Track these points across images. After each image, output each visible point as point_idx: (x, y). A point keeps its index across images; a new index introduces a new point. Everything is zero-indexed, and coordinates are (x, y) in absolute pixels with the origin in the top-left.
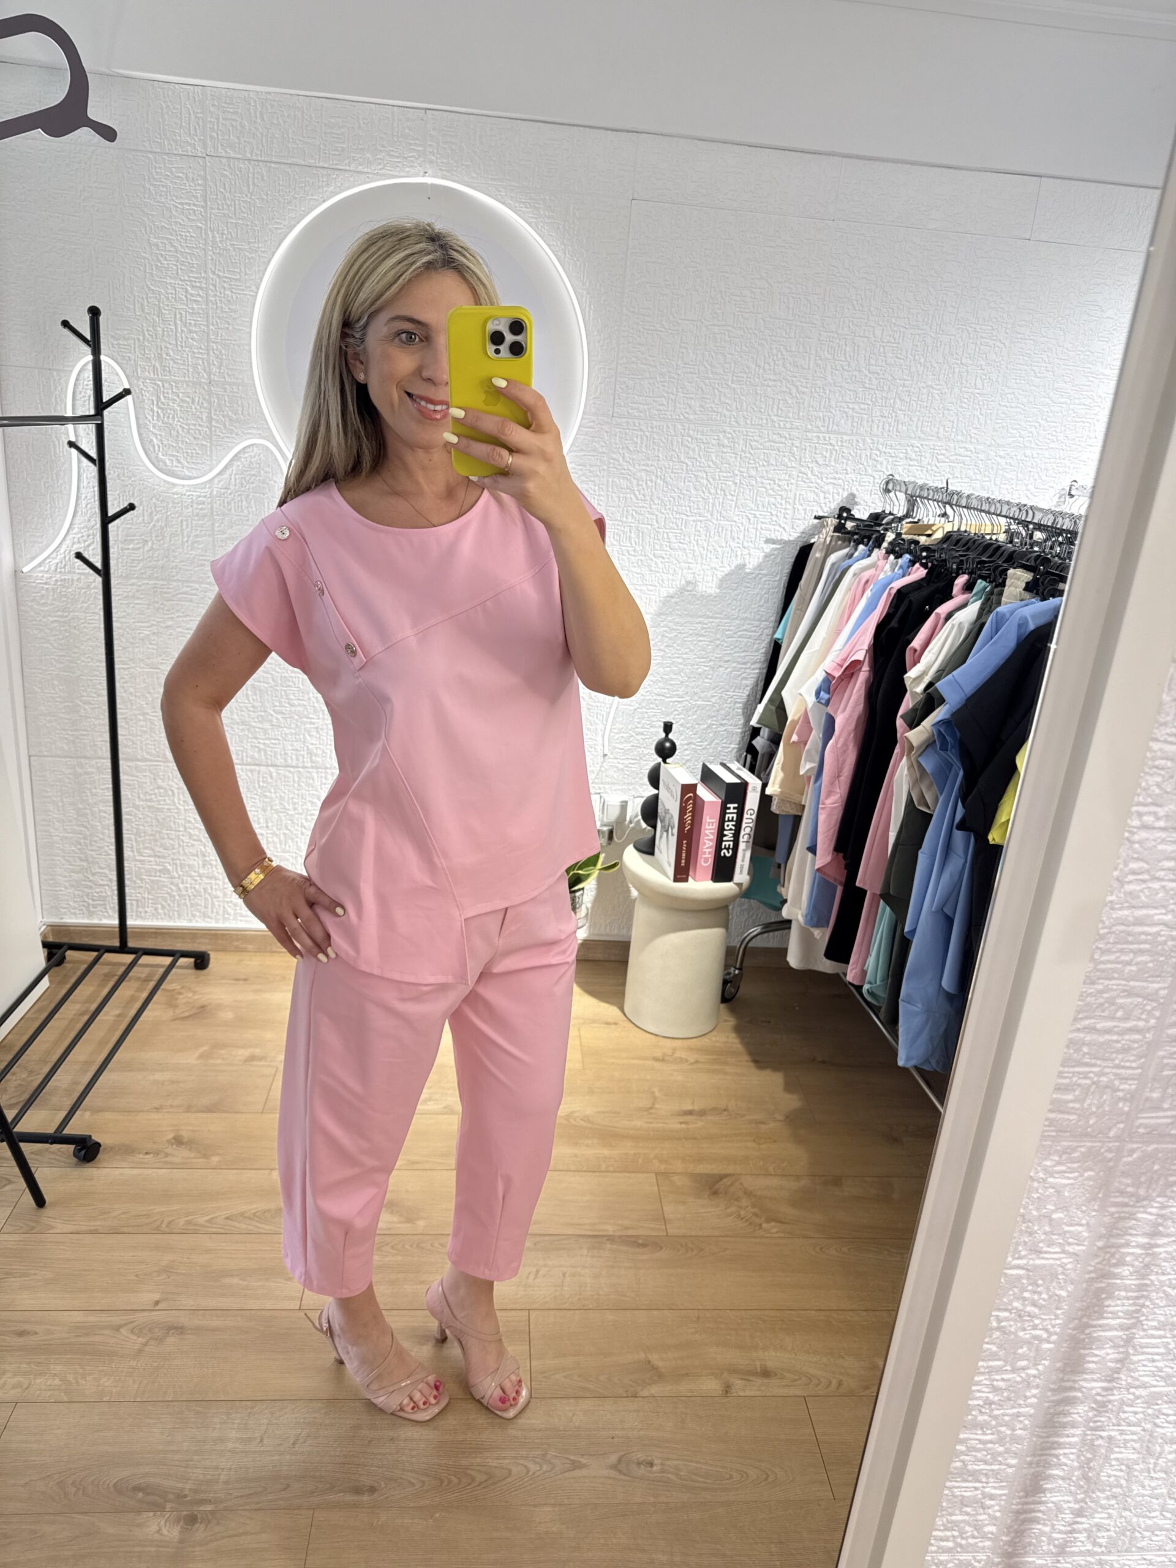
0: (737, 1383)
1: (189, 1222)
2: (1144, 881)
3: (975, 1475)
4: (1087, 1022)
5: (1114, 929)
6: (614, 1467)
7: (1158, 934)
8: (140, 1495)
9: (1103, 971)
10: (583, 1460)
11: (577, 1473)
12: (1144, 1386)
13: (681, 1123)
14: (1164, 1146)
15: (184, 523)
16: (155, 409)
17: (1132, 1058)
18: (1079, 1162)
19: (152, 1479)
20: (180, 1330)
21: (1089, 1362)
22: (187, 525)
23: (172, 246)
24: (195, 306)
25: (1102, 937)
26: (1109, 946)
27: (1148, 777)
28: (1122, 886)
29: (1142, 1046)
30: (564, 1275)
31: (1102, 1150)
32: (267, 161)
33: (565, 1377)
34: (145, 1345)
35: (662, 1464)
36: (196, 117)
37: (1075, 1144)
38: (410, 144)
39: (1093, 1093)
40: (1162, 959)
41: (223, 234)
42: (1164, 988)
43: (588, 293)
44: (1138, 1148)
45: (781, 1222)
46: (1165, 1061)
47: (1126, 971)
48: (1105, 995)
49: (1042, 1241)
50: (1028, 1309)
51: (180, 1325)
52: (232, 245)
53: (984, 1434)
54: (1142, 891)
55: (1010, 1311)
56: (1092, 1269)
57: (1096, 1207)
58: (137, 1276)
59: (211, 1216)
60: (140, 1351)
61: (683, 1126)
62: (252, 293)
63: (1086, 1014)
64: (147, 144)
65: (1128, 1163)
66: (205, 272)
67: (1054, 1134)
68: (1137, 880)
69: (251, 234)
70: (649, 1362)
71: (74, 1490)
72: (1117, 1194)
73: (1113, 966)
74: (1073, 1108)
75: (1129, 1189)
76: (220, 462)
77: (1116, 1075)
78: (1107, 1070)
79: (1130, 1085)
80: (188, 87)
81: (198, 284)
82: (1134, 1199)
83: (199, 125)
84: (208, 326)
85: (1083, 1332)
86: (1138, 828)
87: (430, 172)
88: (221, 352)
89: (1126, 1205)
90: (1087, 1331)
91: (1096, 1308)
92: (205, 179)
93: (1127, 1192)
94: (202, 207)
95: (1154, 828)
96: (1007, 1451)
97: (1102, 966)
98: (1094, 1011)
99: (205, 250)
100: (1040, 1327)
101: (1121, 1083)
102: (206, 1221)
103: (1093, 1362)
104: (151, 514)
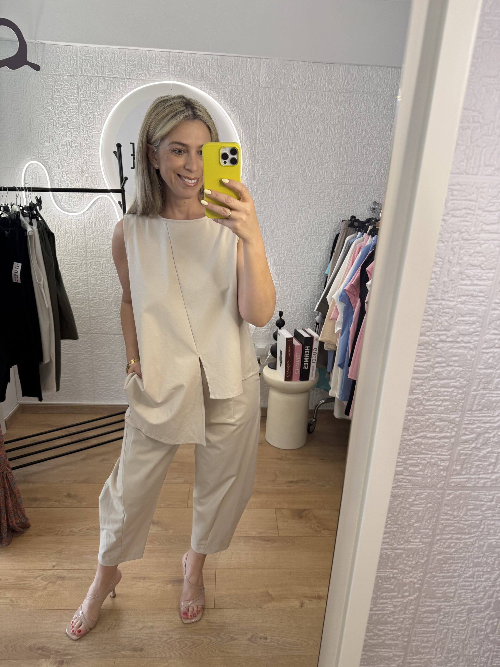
0: (307, 602)
1: (71, 531)
2: (444, 367)
3: (389, 646)
4: (422, 434)
5: (432, 389)
6: (250, 640)
7: (453, 391)
8: (40, 651)
9: (428, 409)
10: (236, 637)
11: (232, 642)
12: (465, 604)
13: (287, 487)
14: (464, 492)
15: (73, 232)
16: (59, 183)
17: (445, 451)
18: (424, 499)
19: (45, 645)
20: (63, 578)
21: (438, 593)
22: (74, 232)
23: (65, 114)
24: (75, 139)
25: (426, 394)
26: (429, 398)
27: (441, 317)
28: (433, 369)
29: (449, 445)
30: (232, 553)
31: (435, 494)
32: (104, 77)
33: (230, 599)
34: (47, 585)
35: (271, 639)
36: (74, 59)
37: (422, 491)
38: (163, 67)
39: (428, 467)
40: (455, 403)
41: (86, 108)
42: (458, 417)
43: (242, 128)
44: (452, 493)
45: (330, 530)
46: (462, 452)
47: (439, 409)
48: (430, 421)
49: (411, 537)
50: (407, 568)
51: (63, 576)
52: (90, 113)
53: (391, 627)
54: (443, 371)
55: (398, 569)
56: (435, 549)
57: (434, 521)
58: (46, 555)
59: (80, 528)
60: (45, 588)
61: (288, 488)
62: (99, 133)
63: (421, 430)
64: (53, 72)
65: (448, 500)
66: (79, 124)
67: (411, 486)
68: (441, 366)
69: (98, 108)
70: (268, 592)
71: (11, 649)
72: (444, 515)
73: (432, 407)
74: (419, 474)
75: (449, 512)
76: (88, 205)
77: (439, 458)
78: (434, 456)
79: (446, 463)
80: (70, 47)
81: (76, 130)
82: (452, 517)
83: (75, 62)
84: (80, 147)
85: (433, 579)
86: (438, 342)
87: (172, 79)
88: (86, 158)
89: (449, 520)
90: (435, 579)
91: (439, 568)
92: (78, 85)
93: (449, 514)
94: (77, 97)
95: (446, 342)
96: (403, 635)
97: (427, 407)
98: (425, 428)
99: (78, 115)
100: (413, 577)
101: (441, 463)
102: (78, 531)
103: (440, 593)
104: (58, 228)
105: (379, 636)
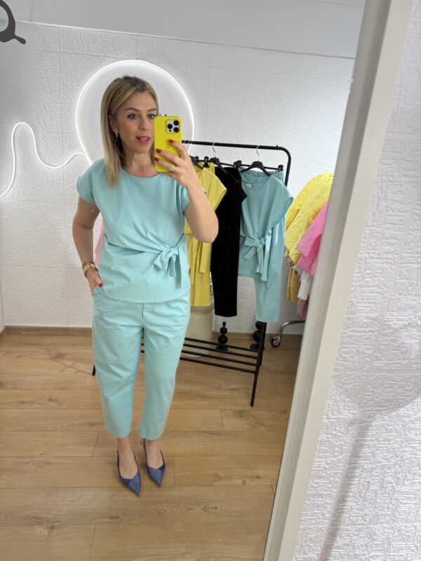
0: (248, 481)
1: (54, 427)
6: (204, 509)
8: (34, 520)
10: (193, 507)
19: (38, 515)
23: (49, 84)
24: (57, 105)
29: (373, 337)
30: (187, 444)
32: (82, 54)
33: (187, 479)
34: (37, 468)
35: (220, 508)
36: (57, 38)
37: (352, 373)
39: (357, 354)
41: (66, 80)
44: (374, 374)
45: (264, 426)
46: (382, 343)
47: (366, 310)
48: (360, 319)
49: (342, 409)
50: (338, 434)
51: (50, 462)
52: (70, 83)
53: (324, 480)
54: (371, 281)
55: (331, 434)
57: (360, 396)
58: (35, 445)
59: (62, 425)
60: (35, 471)
61: (230, 394)
63: (353, 325)
65: (370, 380)
66: (60, 93)
67: (344, 369)
68: (369, 277)
69: (77, 79)
70: (217, 473)
71: (10, 518)
72: (367, 391)
73: (362, 308)
74: (350, 360)
76: (66, 160)
77: (365, 348)
78: (362, 346)
79: (370, 351)
80: (54, 27)
81: (58, 97)
82: (373, 393)
83: (58, 41)
84: (61, 112)
90: (360, 442)
91: (363, 434)
92: (60, 60)
93: (371, 391)
94: (59, 70)
96: (333, 487)
98: (356, 324)
99: (60, 85)
100: (342, 440)
101: (367, 351)
102: (60, 427)
103: (362, 453)
105: (315, 488)
